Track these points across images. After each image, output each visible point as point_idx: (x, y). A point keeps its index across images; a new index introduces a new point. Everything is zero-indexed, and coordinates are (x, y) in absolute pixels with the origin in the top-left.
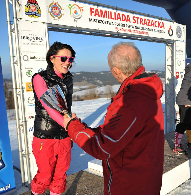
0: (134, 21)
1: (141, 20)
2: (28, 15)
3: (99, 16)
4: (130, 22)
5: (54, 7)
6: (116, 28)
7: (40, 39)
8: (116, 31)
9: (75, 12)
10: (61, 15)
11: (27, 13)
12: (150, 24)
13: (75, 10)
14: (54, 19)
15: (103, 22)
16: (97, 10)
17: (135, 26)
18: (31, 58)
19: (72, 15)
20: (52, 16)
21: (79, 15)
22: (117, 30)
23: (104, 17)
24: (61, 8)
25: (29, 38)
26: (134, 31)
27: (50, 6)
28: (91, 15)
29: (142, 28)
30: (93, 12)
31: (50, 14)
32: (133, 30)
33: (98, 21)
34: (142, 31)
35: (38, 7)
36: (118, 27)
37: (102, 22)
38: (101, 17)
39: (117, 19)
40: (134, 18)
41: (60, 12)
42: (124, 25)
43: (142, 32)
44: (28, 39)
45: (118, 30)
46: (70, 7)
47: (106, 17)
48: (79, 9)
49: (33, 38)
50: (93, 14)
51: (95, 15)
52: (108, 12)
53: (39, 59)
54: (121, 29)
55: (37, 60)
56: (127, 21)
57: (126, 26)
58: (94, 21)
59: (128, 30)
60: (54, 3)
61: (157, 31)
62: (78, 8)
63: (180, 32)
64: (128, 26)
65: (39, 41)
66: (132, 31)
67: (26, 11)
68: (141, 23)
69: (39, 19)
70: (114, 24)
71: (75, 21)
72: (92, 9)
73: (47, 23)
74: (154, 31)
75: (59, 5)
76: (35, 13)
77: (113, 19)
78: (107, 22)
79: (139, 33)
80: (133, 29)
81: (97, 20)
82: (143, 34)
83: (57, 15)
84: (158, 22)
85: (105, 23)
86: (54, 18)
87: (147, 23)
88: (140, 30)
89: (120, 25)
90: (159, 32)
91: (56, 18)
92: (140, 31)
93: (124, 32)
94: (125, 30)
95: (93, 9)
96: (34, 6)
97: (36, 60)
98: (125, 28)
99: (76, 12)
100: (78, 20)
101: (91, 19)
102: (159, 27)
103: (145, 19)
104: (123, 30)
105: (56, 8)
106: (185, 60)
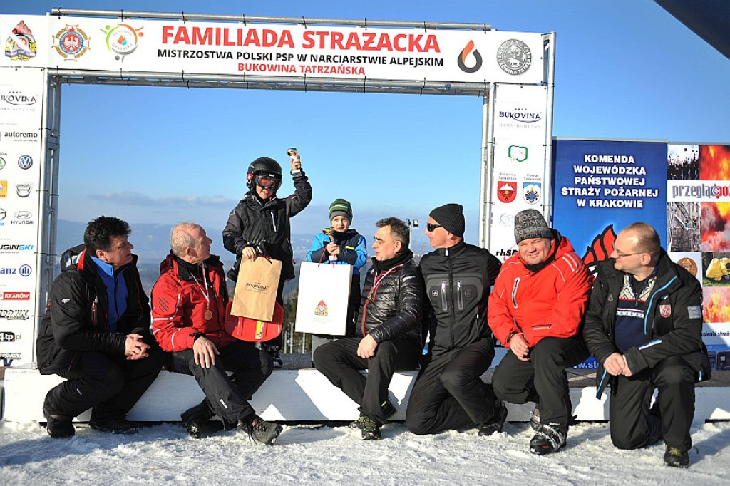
0: (308, 43)
1: (337, 38)
2: (10, 56)
3: (188, 42)
4: (292, 46)
5: (69, 36)
6: (239, 64)
7: (30, 99)
8: (242, 73)
9: (121, 41)
10: (84, 51)
11: (8, 54)
12: (375, 45)
13: (122, 36)
14: (65, 60)
15: (200, 54)
16: (181, 29)
17: (312, 56)
18: (7, 134)
19: (112, 47)
20: (60, 53)
21: (131, 45)
22: (245, 71)
23: (202, 42)
24: (85, 36)
25: (7, 99)
26: (305, 69)
27: (59, 34)
28: (165, 41)
29: (337, 59)
30: (171, 35)
31: (58, 49)
32: (302, 67)
33: (182, 53)
34: (337, 65)
35: (32, 40)
36: (250, 61)
37: (195, 55)
38: (194, 42)
39: (246, 44)
40: (310, 36)
41: (81, 44)
42: (269, 56)
43: (339, 68)
44: (5, 100)
45: (248, 68)
46: (108, 31)
47: (210, 43)
48: (132, 33)
49: (15, 99)
50: (171, 40)
51: (176, 42)
52: (218, 30)
53: (22, 138)
54: (258, 67)
55: (19, 138)
56: (280, 45)
57: (277, 58)
58: (171, 54)
59: (283, 66)
60: (70, 28)
61: (404, 62)
62: (129, 30)
63: (523, 58)
64: (282, 58)
65: (27, 102)
66: (298, 69)
67: (7, 50)
68: (336, 44)
69: (31, 62)
70: (235, 56)
71: (117, 58)
72: (165, 28)
73: (48, 68)
74: (388, 61)
75: (80, 30)
76: (23, 52)
77: (233, 44)
78: (213, 52)
79: (325, 72)
80: (302, 63)
81: (180, 51)
82: (343, 73)
83: (74, 50)
84: (411, 36)
85: (204, 55)
86: (66, 57)
87: (362, 44)
88: (331, 64)
89: (255, 56)
90: (414, 63)
91: (71, 56)
92: (328, 67)
93: (267, 73)
94: (272, 68)
95: (172, 28)
96: (23, 39)
97: (16, 138)
98: (274, 62)
99: (124, 39)
100: (126, 56)
101: (162, 51)
102: (411, 50)
103: (353, 35)
104: (263, 68)
105: (72, 38)
106: (549, 142)
